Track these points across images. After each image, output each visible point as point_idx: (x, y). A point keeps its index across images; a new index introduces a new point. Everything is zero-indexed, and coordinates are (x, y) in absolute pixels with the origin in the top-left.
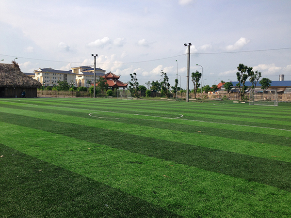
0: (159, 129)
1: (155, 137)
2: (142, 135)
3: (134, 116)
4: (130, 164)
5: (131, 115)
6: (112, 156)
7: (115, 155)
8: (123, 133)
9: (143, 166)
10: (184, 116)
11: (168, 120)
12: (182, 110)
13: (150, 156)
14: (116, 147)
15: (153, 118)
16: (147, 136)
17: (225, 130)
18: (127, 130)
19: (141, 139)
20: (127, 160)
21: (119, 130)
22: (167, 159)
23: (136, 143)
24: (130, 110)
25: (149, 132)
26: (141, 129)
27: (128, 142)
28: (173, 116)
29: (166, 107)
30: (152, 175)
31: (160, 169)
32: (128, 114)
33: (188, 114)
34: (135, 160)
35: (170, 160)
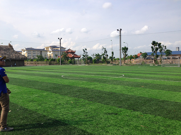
0: (114, 85)
1: (114, 91)
2: (105, 90)
3: (91, 76)
4: (109, 115)
5: (89, 76)
6: (92, 108)
7: (93, 107)
8: (91, 89)
9: (120, 117)
10: (125, 75)
11: (115, 78)
12: (121, 71)
13: (120, 107)
14: (91, 101)
15: (105, 77)
16: (108, 91)
17: (160, 85)
18: (92, 86)
19: (105, 93)
20: (105, 112)
21: (87, 87)
22: (134, 110)
23: (104, 97)
24: (87, 72)
25: (108, 88)
26: (102, 86)
27: (98, 96)
28: (118, 76)
29: (109, 70)
30: (132, 126)
31: (135, 119)
32: (87, 75)
33: (126, 74)
34: (110, 111)
35: (137, 111)
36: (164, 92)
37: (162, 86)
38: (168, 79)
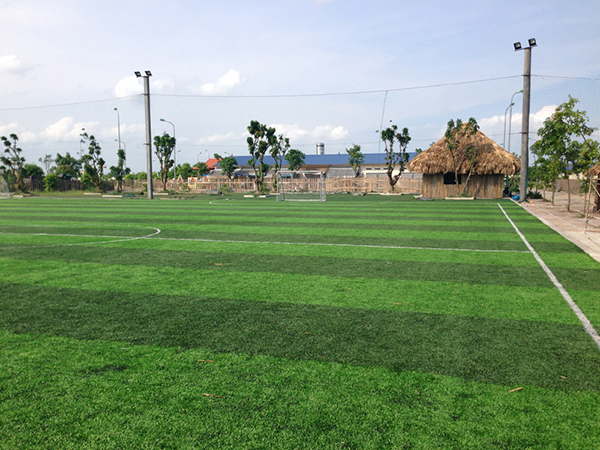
0: (121, 267)
1: (121, 287)
2: (85, 286)
3: (35, 238)
4: (93, 376)
5: (27, 236)
8: (28, 286)
9: (133, 378)
10: (162, 231)
11: (129, 242)
13: (136, 342)
14: (26, 331)
15: (90, 241)
16: (98, 289)
18: (35, 276)
19: (87, 297)
20: (78, 366)
21: (13, 278)
22: (186, 346)
23: (80, 312)
25: (100, 277)
26: (74, 271)
27: (55, 312)
28: (137, 233)
29: (107, 213)
31: (185, 376)
34: (100, 362)
35: (196, 346)
36: (278, 278)
37: (275, 261)
38: (292, 238)
